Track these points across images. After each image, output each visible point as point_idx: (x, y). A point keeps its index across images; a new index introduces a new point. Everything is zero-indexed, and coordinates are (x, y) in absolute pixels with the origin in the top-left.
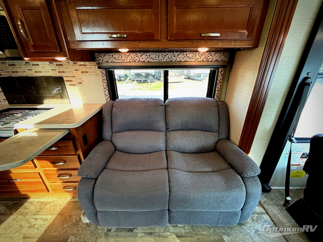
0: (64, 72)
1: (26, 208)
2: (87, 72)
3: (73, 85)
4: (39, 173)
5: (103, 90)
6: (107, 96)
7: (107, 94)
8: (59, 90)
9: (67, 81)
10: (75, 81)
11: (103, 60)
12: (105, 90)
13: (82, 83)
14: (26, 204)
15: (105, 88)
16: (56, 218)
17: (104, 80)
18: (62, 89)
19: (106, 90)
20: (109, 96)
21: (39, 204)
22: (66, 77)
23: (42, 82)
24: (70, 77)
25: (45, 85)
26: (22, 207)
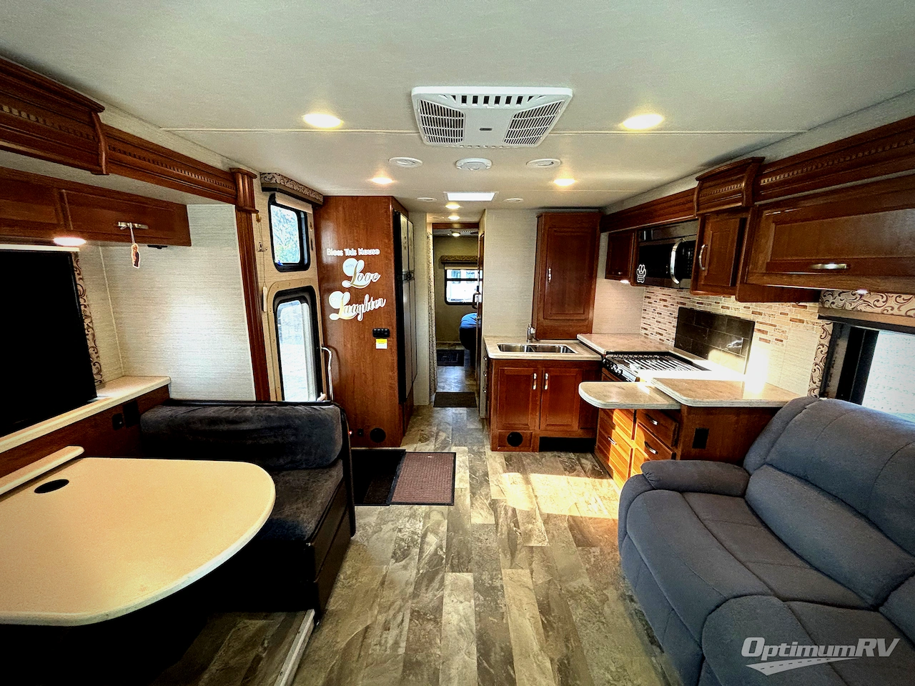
0: (760, 314)
1: (601, 484)
2: (802, 321)
3: (766, 341)
4: (632, 449)
5: (811, 367)
6: (815, 383)
7: (816, 380)
8: (738, 344)
9: (759, 330)
10: (772, 334)
11: (833, 303)
12: (815, 368)
13: (782, 341)
14: (605, 481)
15: (816, 364)
16: (609, 520)
17: (821, 347)
18: (744, 344)
19: (817, 369)
20: (819, 384)
21: (613, 493)
22: (761, 323)
23: (723, 324)
24: (767, 324)
25: (723, 330)
26: (600, 480)
